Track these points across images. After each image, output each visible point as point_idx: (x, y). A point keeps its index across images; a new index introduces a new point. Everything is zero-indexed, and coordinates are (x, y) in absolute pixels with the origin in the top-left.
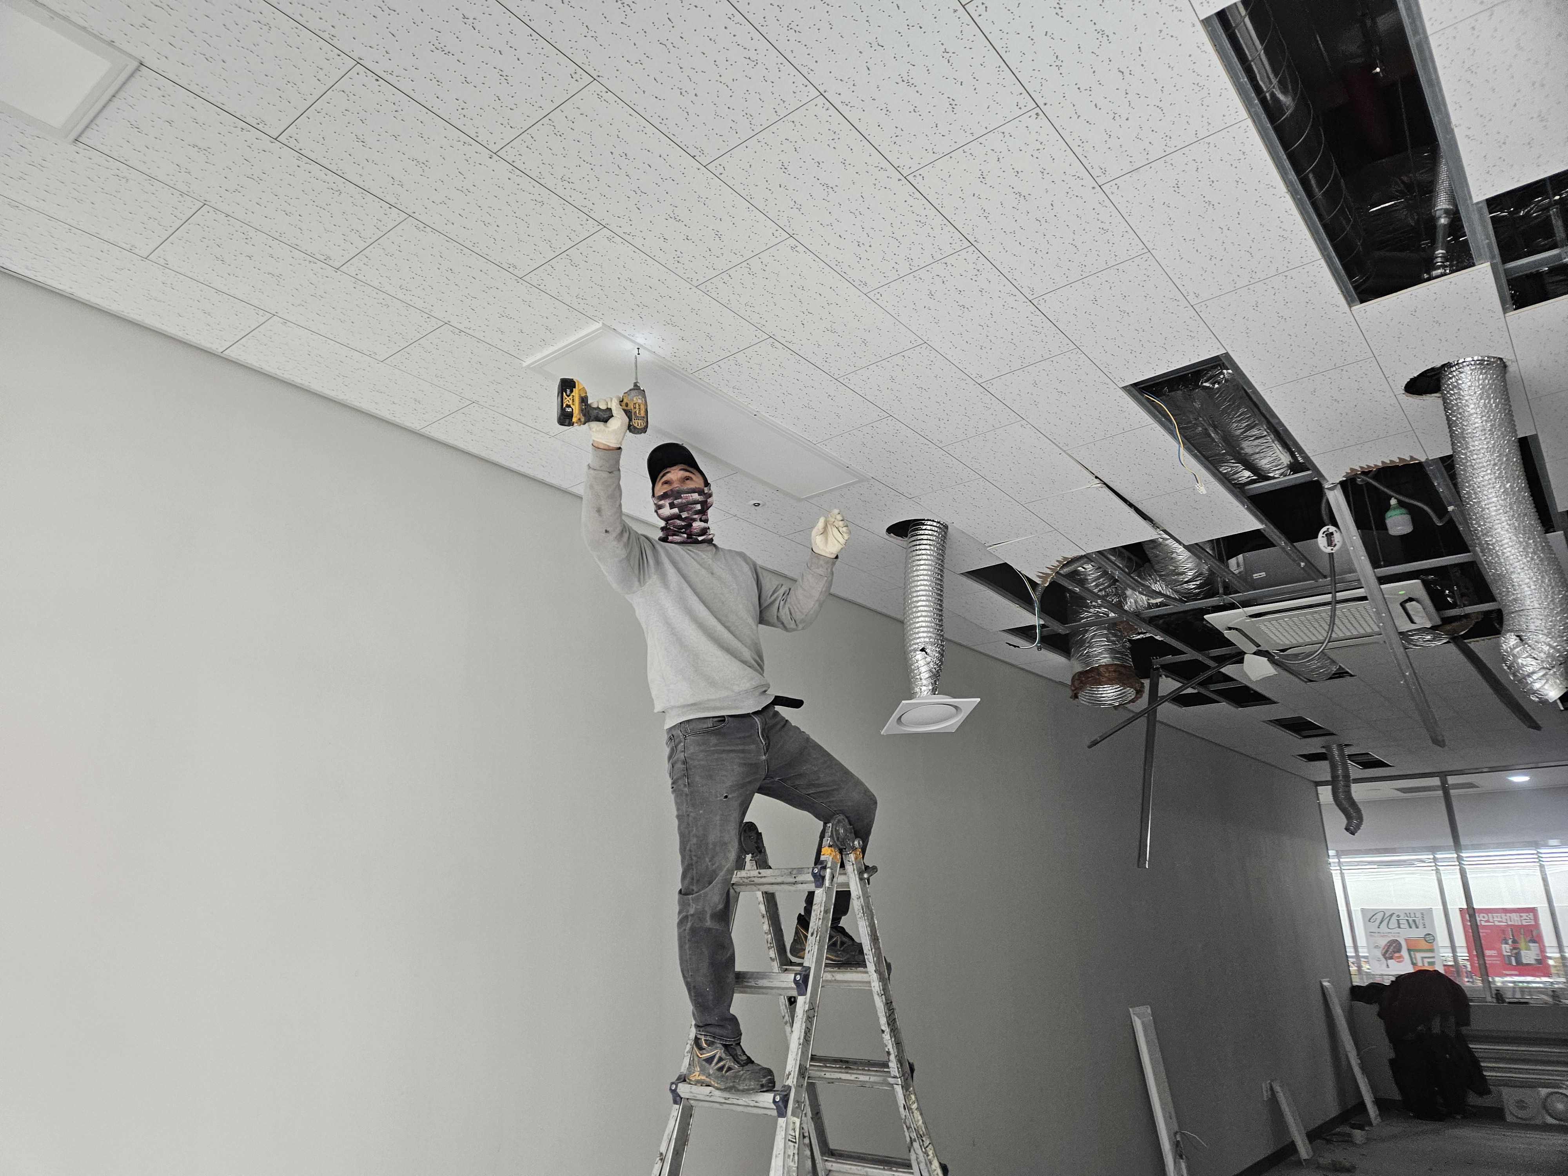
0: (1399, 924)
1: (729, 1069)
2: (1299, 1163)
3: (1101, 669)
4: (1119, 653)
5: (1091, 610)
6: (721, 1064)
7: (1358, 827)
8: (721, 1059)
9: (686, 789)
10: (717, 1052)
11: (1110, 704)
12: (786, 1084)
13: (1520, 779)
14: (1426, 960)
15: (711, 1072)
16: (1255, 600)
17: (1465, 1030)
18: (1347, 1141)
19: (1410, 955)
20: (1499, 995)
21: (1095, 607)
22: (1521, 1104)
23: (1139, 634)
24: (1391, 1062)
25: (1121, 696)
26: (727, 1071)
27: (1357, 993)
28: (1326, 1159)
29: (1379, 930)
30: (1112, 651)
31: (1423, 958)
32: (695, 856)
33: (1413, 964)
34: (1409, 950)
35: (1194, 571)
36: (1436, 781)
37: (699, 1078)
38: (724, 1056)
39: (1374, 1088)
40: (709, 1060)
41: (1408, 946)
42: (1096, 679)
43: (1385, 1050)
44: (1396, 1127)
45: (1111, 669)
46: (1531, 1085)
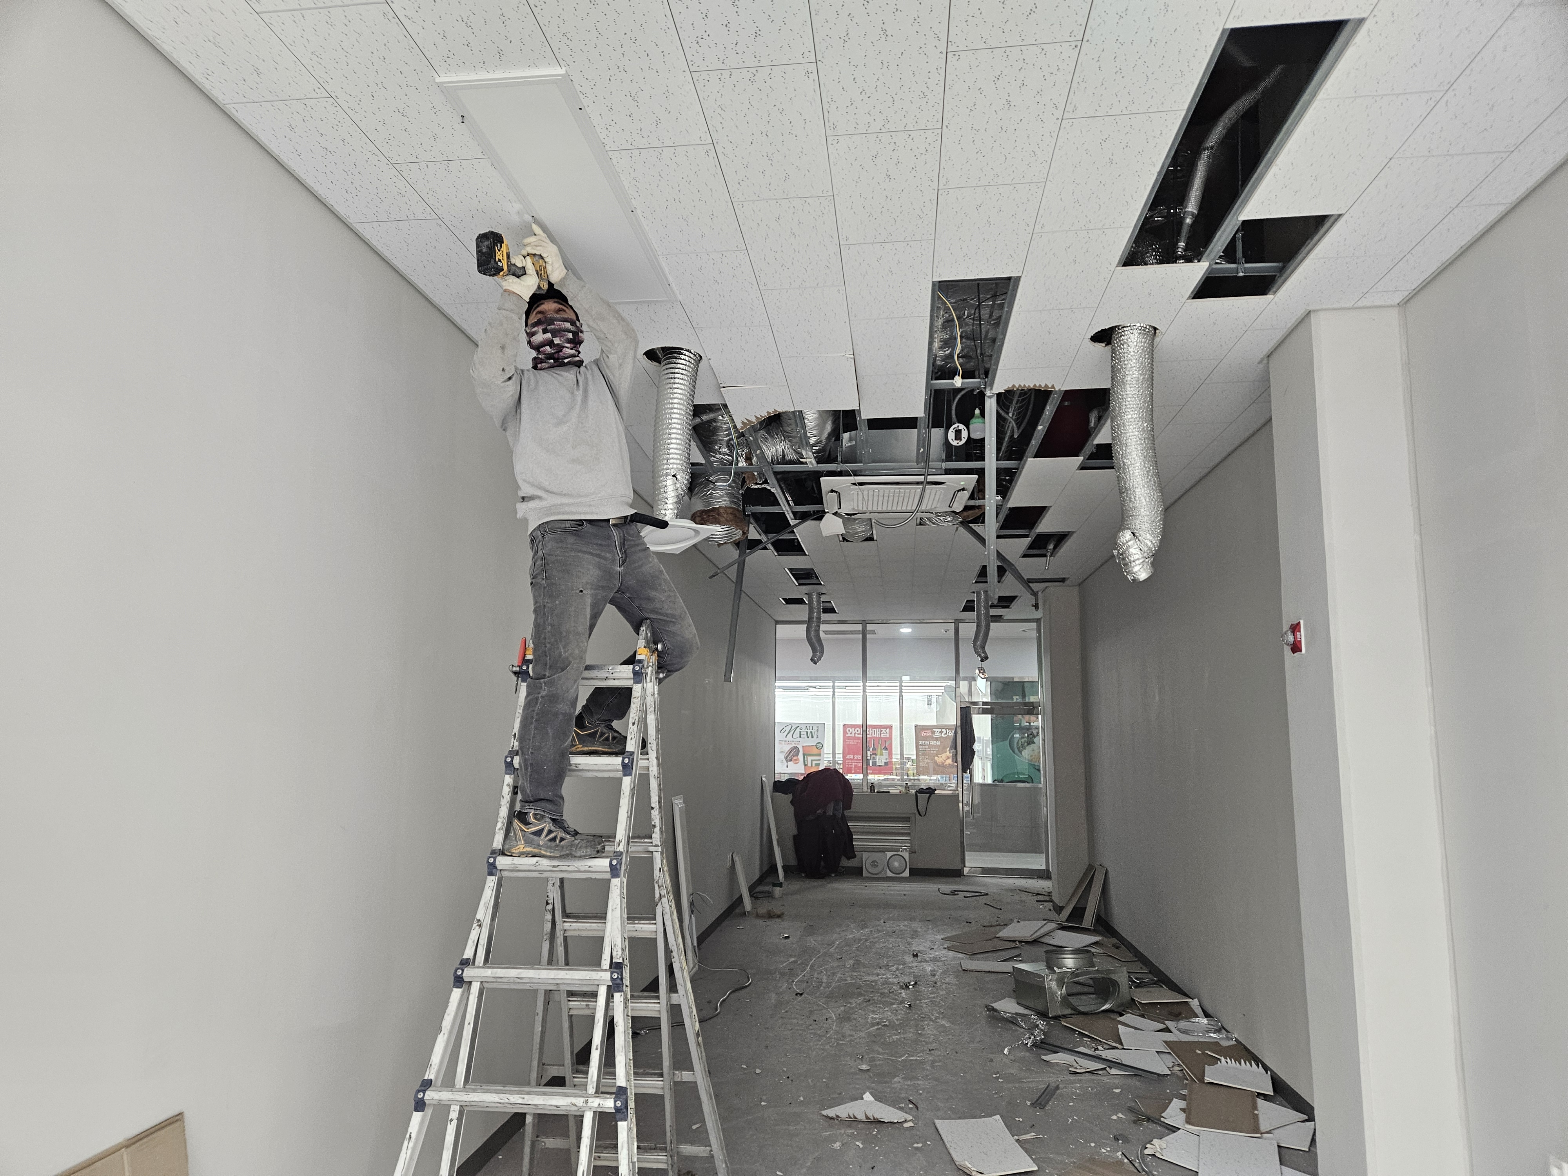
0: (800, 734)
1: (562, 839)
2: (744, 914)
3: (721, 510)
4: (736, 497)
5: (717, 456)
6: (552, 835)
7: (819, 659)
8: (550, 832)
9: (544, 582)
10: (545, 826)
11: (717, 542)
12: (618, 850)
13: (906, 630)
14: (814, 762)
15: (541, 843)
16: (861, 471)
17: (847, 813)
18: (769, 897)
19: (804, 758)
20: (872, 787)
21: (720, 453)
22: (874, 864)
23: (756, 484)
24: (794, 836)
25: (730, 535)
26: (560, 841)
27: (779, 787)
28: (762, 910)
29: (786, 739)
30: (730, 495)
31: (812, 760)
32: (549, 643)
33: (805, 765)
34: (804, 755)
35: (816, 438)
36: (859, 627)
37: (524, 850)
38: (553, 828)
39: (784, 858)
40: (538, 833)
41: (803, 751)
42: (716, 518)
43: (792, 829)
44: (796, 885)
45: (729, 511)
46: (883, 851)
